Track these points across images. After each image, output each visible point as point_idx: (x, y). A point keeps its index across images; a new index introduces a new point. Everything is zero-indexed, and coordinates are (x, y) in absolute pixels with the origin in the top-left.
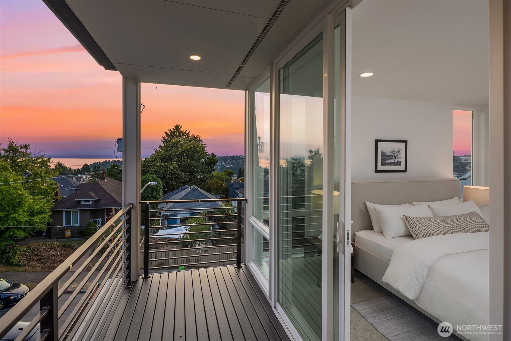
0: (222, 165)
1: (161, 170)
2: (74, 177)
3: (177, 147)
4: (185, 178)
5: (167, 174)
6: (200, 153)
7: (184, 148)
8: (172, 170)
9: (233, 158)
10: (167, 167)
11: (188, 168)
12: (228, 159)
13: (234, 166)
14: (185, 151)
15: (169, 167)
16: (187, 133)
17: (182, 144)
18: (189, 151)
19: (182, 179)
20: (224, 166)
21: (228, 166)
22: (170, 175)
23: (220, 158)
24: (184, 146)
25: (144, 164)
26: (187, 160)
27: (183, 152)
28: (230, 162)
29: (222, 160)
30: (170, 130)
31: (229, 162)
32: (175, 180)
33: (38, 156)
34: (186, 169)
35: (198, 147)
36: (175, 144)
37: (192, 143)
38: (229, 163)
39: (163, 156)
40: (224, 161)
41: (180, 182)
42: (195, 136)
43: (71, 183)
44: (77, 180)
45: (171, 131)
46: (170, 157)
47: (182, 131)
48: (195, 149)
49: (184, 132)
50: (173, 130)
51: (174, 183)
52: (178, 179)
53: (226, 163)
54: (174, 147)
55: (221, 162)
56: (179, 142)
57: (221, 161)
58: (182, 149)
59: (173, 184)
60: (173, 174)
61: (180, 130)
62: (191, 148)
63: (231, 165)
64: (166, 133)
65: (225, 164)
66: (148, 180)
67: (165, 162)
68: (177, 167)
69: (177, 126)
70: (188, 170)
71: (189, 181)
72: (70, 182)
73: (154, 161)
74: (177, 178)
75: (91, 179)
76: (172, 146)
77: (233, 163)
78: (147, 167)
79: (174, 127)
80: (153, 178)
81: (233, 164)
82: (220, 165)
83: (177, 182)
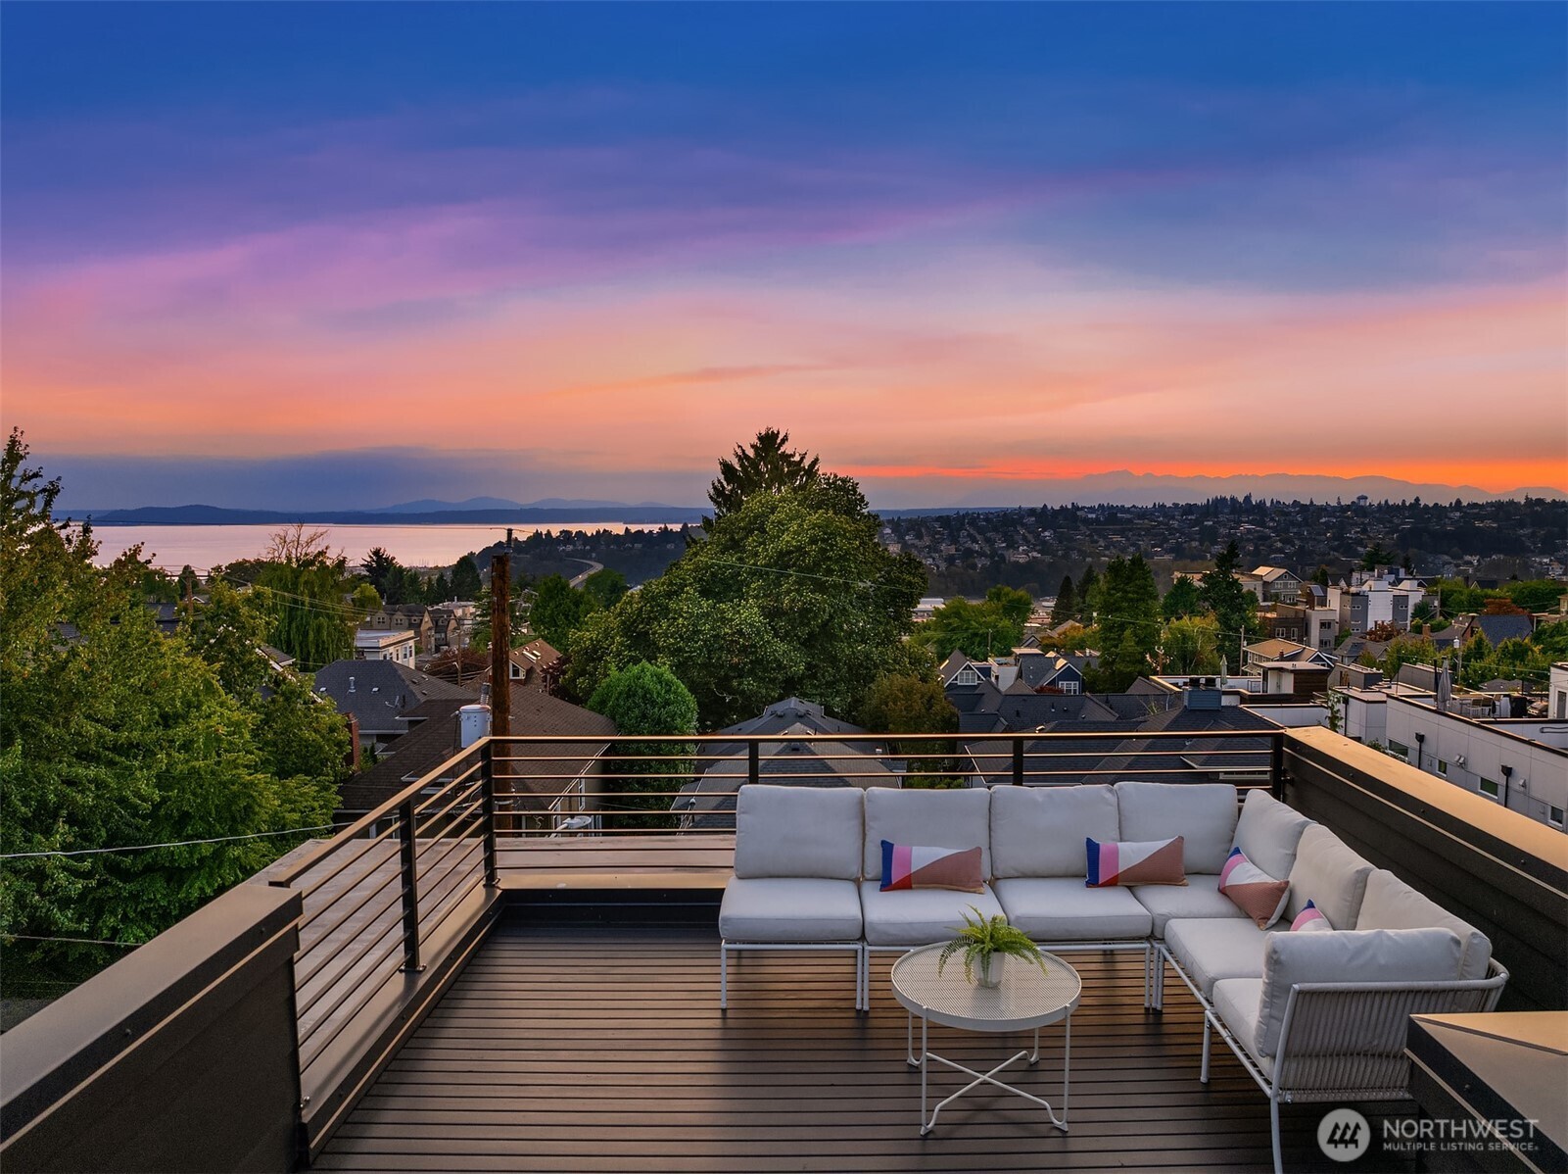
0: (994, 553)
1: (700, 632)
2: (426, 613)
3: (763, 531)
4: (791, 667)
5: (721, 648)
6: (848, 560)
7: (788, 542)
8: (740, 632)
9: (1045, 517)
10: (723, 620)
11: (802, 624)
12: (1023, 525)
13: (1048, 559)
14: (792, 552)
15: (732, 620)
16: (806, 463)
17: (780, 522)
18: (806, 552)
19: (780, 667)
20: (1002, 557)
21: (1022, 559)
22: (734, 651)
23: (987, 520)
24: (787, 529)
25: (642, 607)
26: (797, 591)
27: (781, 554)
28: (1030, 537)
29: (995, 529)
30: (740, 452)
31: (1025, 539)
32: (751, 673)
33: (306, 554)
34: (794, 628)
35: (844, 536)
36: (756, 517)
37: (822, 516)
38: (1027, 542)
39: (712, 572)
40: (1005, 534)
41: (773, 681)
42: (834, 483)
43: (403, 681)
44: (437, 623)
45: (747, 457)
46: (739, 574)
47: (786, 457)
48: (832, 545)
49: (797, 458)
50: (751, 453)
51: (749, 684)
52: (765, 670)
53: (1012, 545)
54: (751, 532)
55: (988, 540)
56: (773, 510)
57: (989, 535)
58: (782, 546)
59: (743, 691)
60: (744, 650)
61: (782, 450)
62: (813, 541)
63: (1035, 554)
64: (727, 469)
65: (1008, 547)
66: (643, 688)
67: (720, 598)
68: (758, 619)
69: (767, 434)
70: (803, 632)
71: (809, 677)
72: (400, 676)
73: (675, 592)
74: (760, 665)
75: (482, 623)
76: (743, 529)
77: (1044, 542)
78: (650, 618)
79: (756, 441)
80: (660, 682)
81: (1045, 548)
82: (981, 554)
83: (762, 679)
